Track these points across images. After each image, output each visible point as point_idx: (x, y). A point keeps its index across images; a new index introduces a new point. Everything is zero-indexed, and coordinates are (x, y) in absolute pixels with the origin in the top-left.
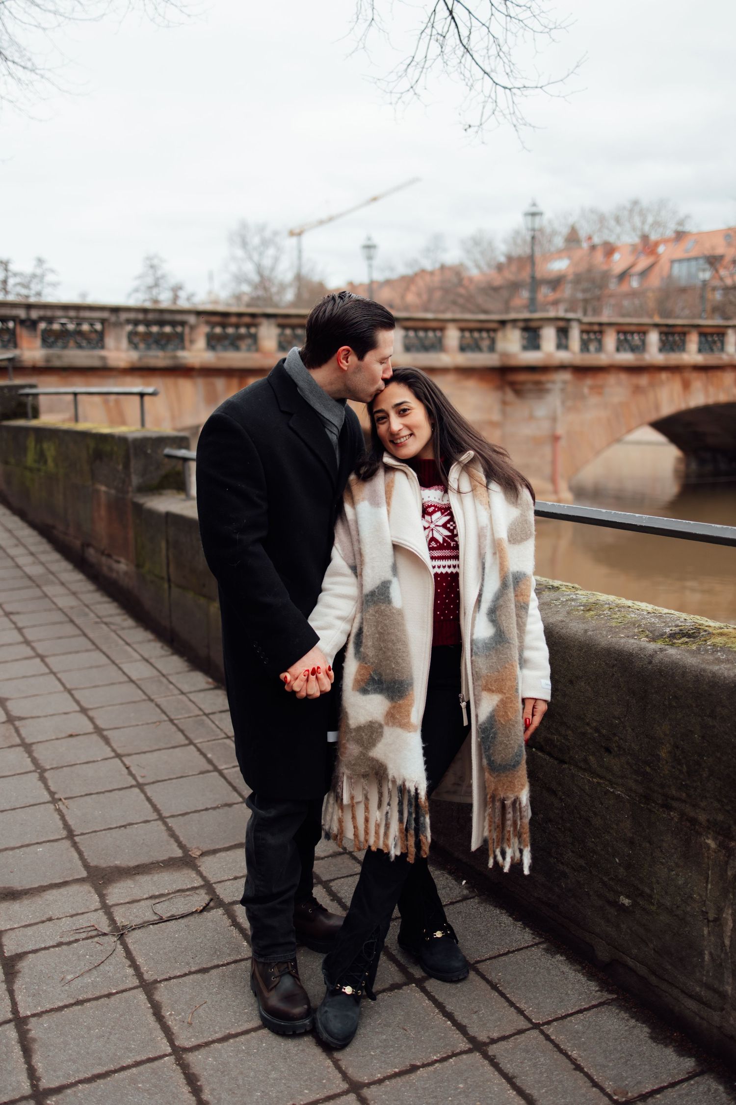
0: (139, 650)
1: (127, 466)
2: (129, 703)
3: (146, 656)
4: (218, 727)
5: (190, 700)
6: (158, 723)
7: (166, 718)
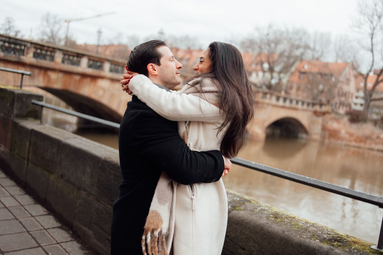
0: (8, 191)
1: (12, 105)
2: (5, 220)
3: (12, 194)
4: (52, 237)
5: (37, 221)
6: (22, 233)
7: (26, 231)
